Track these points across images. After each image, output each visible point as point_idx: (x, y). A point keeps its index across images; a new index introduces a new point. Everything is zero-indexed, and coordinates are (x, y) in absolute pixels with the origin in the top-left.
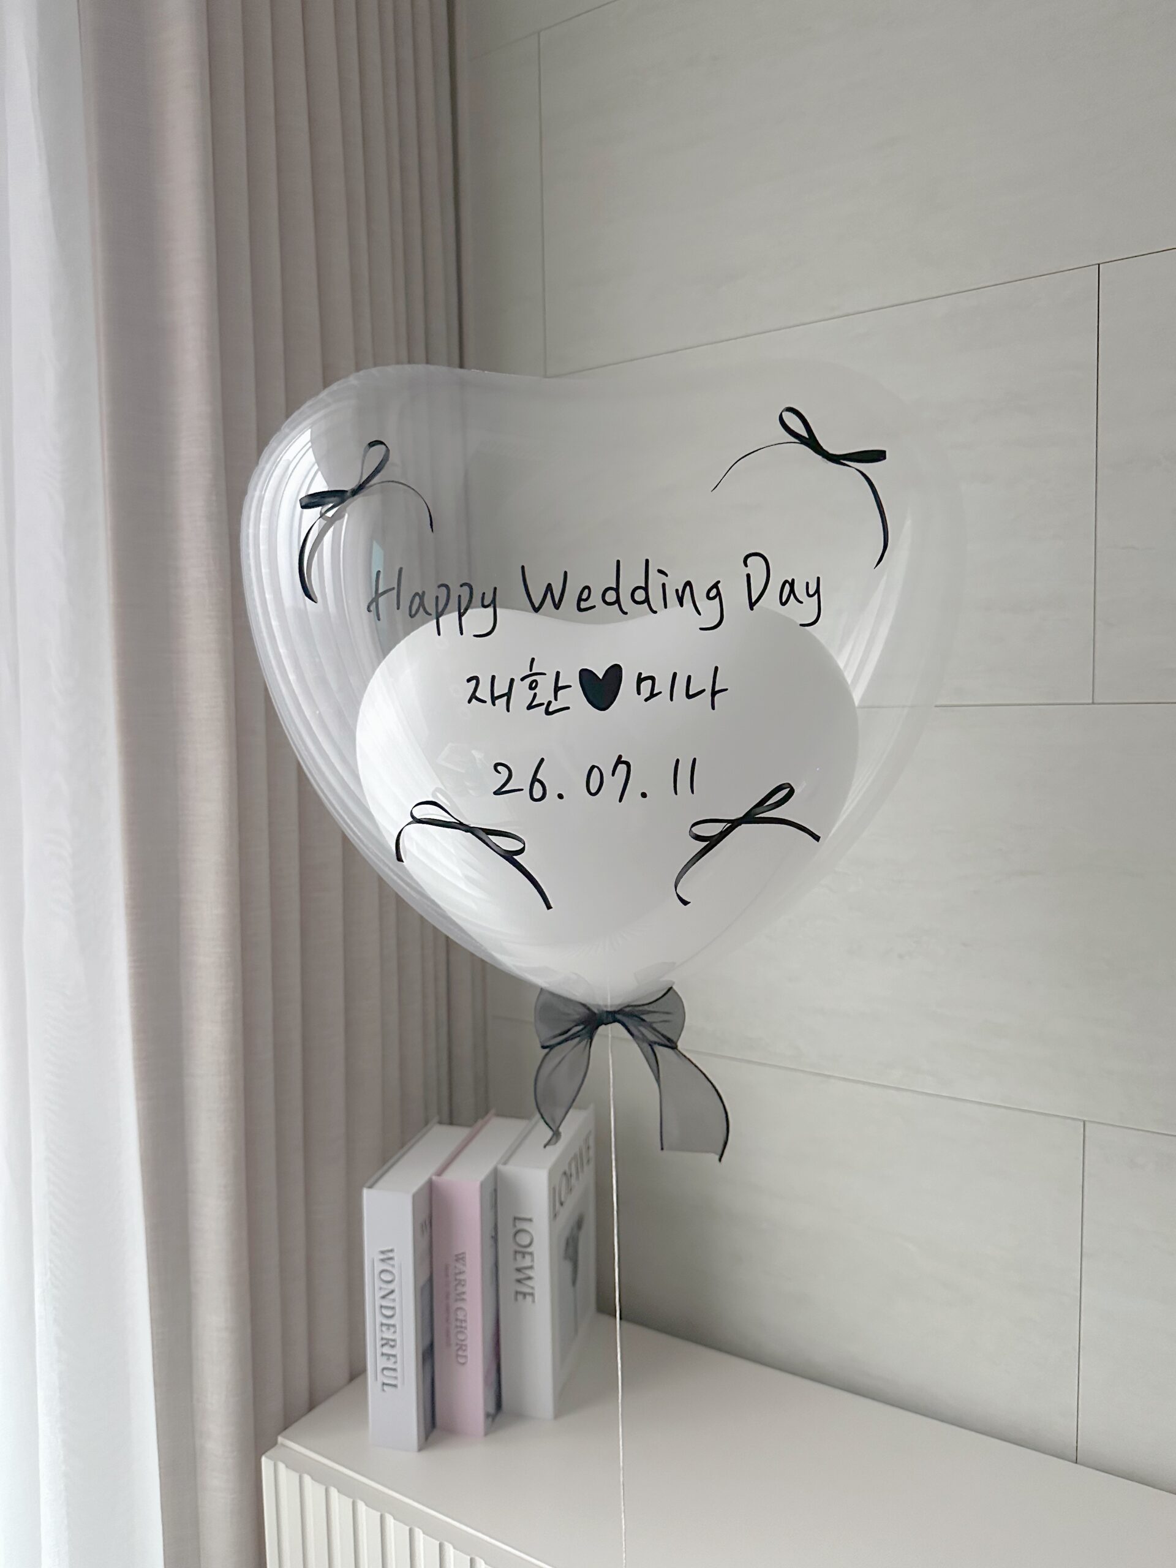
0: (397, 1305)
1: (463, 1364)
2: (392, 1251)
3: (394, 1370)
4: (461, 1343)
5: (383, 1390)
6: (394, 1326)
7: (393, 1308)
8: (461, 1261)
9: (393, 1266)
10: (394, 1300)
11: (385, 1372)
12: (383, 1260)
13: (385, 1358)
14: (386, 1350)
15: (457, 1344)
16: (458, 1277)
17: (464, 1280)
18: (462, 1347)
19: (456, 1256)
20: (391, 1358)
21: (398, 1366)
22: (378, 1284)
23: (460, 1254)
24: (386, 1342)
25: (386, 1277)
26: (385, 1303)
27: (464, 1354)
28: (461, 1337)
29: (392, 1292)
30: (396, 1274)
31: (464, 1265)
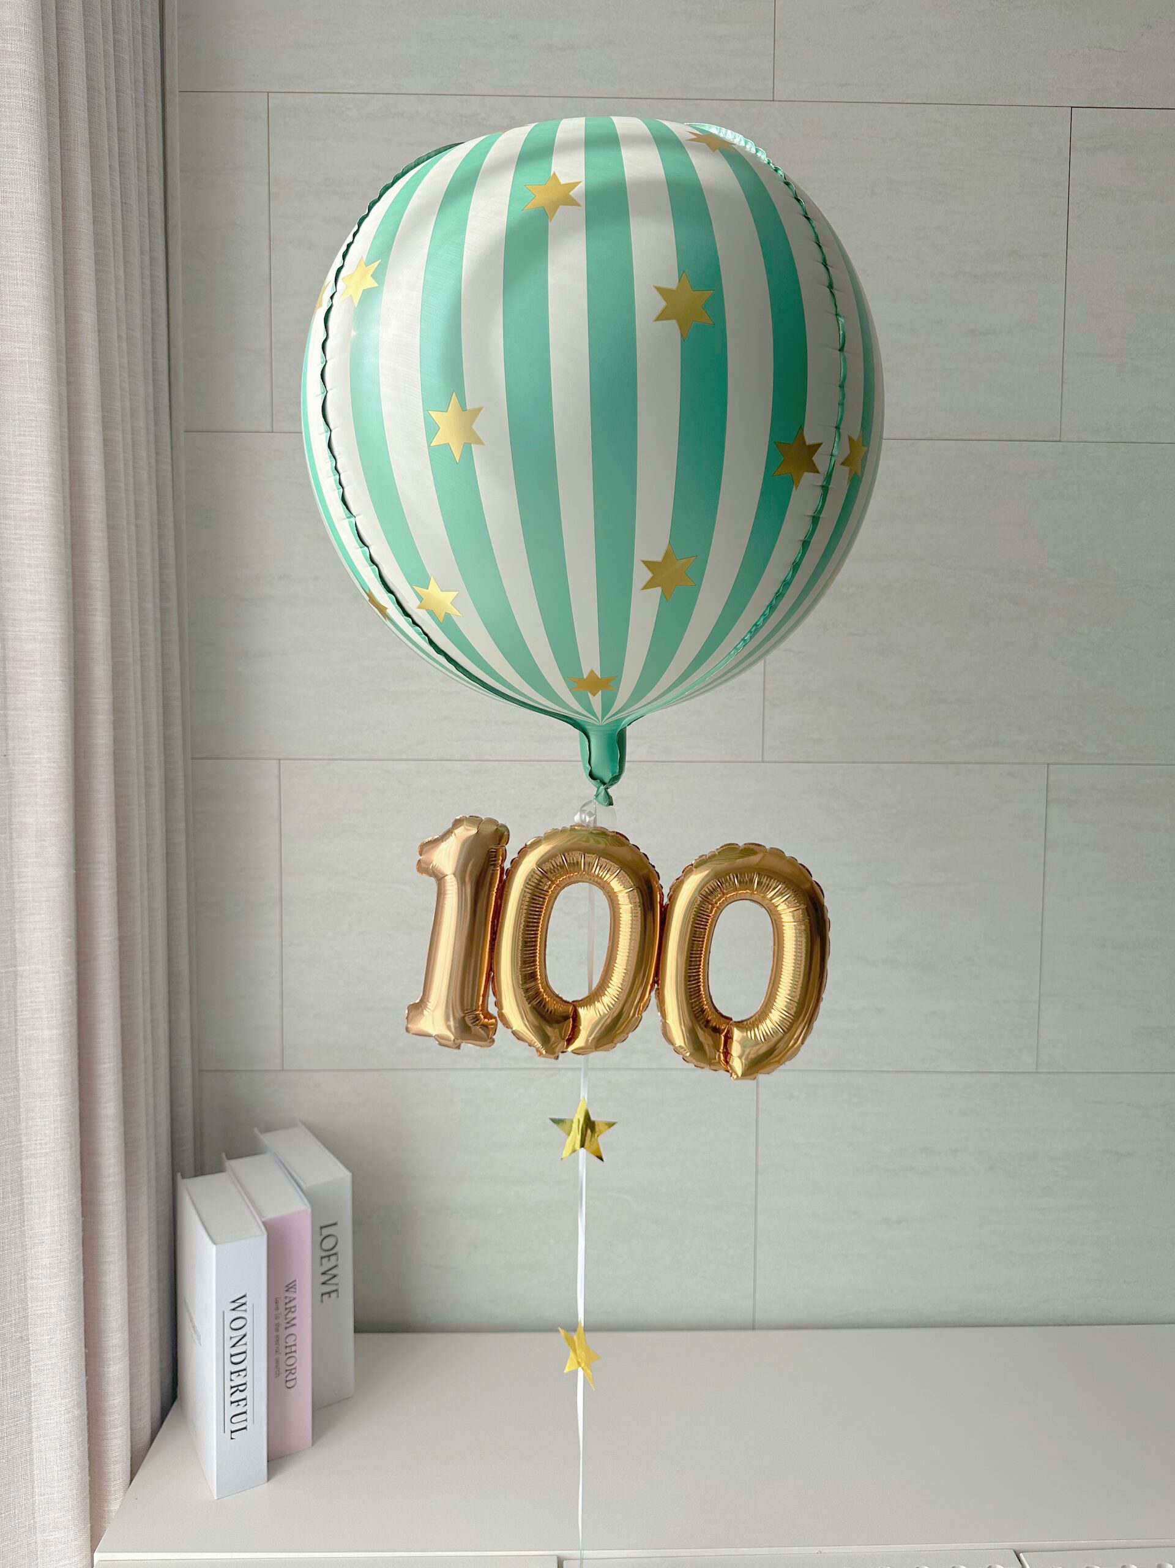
0: (248, 1348)
1: (290, 1388)
2: (244, 1296)
3: (245, 1413)
4: (288, 1368)
5: (232, 1439)
6: (245, 1370)
7: (245, 1352)
8: (292, 1290)
9: (246, 1311)
10: (246, 1344)
11: (234, 1420)
12: (234, 1310)
13: (236, 1404)
14: (238, 1396)
15: (286, 1371)
16: (288, 1306)
17: (295, 1307)
18: (291, 1371)
19: (287, 1286)
20: (240, 1403)
21: (249, 1408)
22: (229, 1333)
23: (289, 1284)
24: (236, 1389)
25: (238, 1324)
26: (235, 1351)
27: (293, 1377)
28: (290, 1361)
29: (245, 1336)
30: (247, 1318)
31: (295, 1292)
